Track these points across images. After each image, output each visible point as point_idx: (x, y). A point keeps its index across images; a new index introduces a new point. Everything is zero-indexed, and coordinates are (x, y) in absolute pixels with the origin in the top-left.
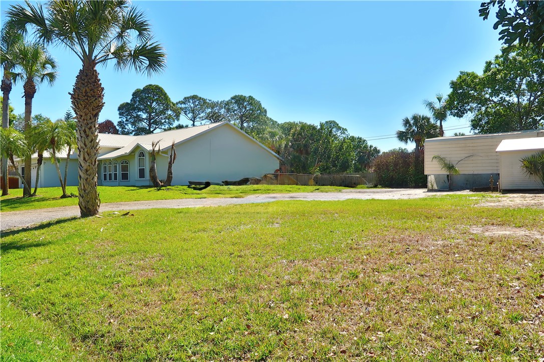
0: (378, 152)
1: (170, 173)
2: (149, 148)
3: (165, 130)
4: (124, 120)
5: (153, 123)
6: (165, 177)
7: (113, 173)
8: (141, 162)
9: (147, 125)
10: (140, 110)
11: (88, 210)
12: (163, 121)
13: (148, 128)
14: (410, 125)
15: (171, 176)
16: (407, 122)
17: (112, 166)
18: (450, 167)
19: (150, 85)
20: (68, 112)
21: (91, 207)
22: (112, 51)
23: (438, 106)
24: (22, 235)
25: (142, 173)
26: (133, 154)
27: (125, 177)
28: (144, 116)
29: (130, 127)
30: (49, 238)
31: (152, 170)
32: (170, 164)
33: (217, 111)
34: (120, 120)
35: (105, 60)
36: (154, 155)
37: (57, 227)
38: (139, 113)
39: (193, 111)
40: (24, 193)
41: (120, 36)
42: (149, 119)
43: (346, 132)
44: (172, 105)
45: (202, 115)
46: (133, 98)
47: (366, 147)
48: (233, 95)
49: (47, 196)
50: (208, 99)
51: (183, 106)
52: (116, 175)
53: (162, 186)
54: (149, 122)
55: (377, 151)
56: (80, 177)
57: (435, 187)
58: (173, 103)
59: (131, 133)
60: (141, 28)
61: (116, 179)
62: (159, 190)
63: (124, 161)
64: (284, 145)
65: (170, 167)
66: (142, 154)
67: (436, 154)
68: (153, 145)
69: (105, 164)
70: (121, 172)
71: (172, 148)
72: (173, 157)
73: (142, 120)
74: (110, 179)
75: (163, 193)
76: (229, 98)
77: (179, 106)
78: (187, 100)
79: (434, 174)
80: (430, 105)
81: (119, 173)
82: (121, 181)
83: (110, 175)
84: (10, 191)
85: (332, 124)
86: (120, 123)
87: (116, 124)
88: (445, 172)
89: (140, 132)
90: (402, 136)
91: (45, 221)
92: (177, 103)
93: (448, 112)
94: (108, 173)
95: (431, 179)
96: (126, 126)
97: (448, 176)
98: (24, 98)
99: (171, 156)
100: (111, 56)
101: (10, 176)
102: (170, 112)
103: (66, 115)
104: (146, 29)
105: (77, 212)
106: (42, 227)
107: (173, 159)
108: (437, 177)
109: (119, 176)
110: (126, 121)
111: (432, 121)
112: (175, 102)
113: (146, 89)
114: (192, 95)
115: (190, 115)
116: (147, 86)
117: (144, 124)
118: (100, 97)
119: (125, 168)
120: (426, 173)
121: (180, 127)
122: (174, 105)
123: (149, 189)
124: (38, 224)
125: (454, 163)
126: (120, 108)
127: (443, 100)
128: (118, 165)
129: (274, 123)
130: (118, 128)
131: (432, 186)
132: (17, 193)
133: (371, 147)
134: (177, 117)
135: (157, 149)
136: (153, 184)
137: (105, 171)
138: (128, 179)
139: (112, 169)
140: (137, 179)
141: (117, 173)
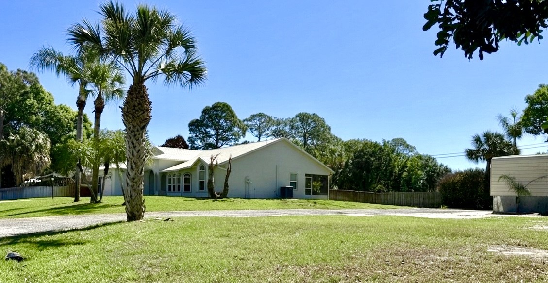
0: (450, 171)
1: (226, 185)
2: (208, 162)
3: (231, 145)
4: (194, 136)
5: (220, 139)
6: (222, 190)
7: (176, 184)
8: (202, 175)
9: (215, 141)
10: (208, 127)
11: (134, 215)
12: (230, 137)
13: (216, 144)
14: (481, 142)
15: (227, 188)
16: (477, 140)
17: (176, 178)
18: (520, 188)
19: (219, 103)
21: (136, 213)
22: (162, 67)
23: (512, 122)
24: (69, 234)
25: (202, 185)
26: (195, 167)
27: (187, 188)
28: (212, 132)
29: (199, 143)
30: (90, 238)
31: (210, 182)
32: (227, 176)
33: (282, 129)
34: (190, 136)
35: (156, 75)
36: (212, 167)
37: (102, 229)
38: (207, 130)
39: (259, 128)
40: (92, 200)
41: (168, 52)
42: (217, 135)
43: (415, 150)
44: (238, 123)
45: (268, 132)
46: (202, 115)
47: (435, 165)
48: (297, 113)
49: (112, 203)
50: (273, 116)
51: (250, 123)
52: (179, 186)
53: (218, 198)
54: (217, 138)
55: (447, 170)
56: (128, 184)
57: (501, 209)
58: (239, 120)
59: (200, 148)
60: (188, 45)
61: (179, 190)
62: (214, 201)
63: (187, 173)
64: (344, 163)
65: (226, 180)
66: (203, 168)
67: (504, 173)
68: (211, 159)
69: (170, 176)
70: (184, 184)
71: (229, 162)
73: (210, 137)
74: (174, 190)
75: (218, 204)
76: (294, 116)
77: (245, 123)
78: (253, 117)
79: (501, 194)
80: (504, 121)
82: (184, 192)
83: (174, 186)
84: (80, 198)
85: (400, 142)
86: (190, 139)
87: (186, 139)
88: (514, 193)
89: (208, 146)
90: (472, 155)
91: (94, 224)
92: (244, 121)
93: (523, 130)
94: (172, 185)
95: (497, 200)
96: (196, 142)
97: (517, 198)
98: (94, 112)
100: (160, 71)
101: (83, 185)
102: (236, 129)
104: (193, 46)
105: (124, 217)
106: (89, 228)
108: (504, 199)
109: (182, 188)
110: (196, 136)
111: (506, 139)
112: (242, 120)
113: (214, 106)
114: (258, 113)
115: (256, 133)
116: (216, 103)
117: (212, 140)
118: (147, 110)
119: (187, 180)
120: (492, 194)
121: (245, 143)
122: (240, 122)
123: (206, 200)
124: (87, 226)
125: (524, 184)
126: (191, 125)
127: (518, 116)
128: (181, 177)
129: (337, 140)
130: (188, 143)
131: (498, 208)
132: (86, 200)
133: (441, 165)
134: (244, 134)
135: (215, 162)
136: (210, 196)
137: (170, 183)
138: (189, 191)
139: (176, 181)
140: (197, 191)
141: (181, 184)
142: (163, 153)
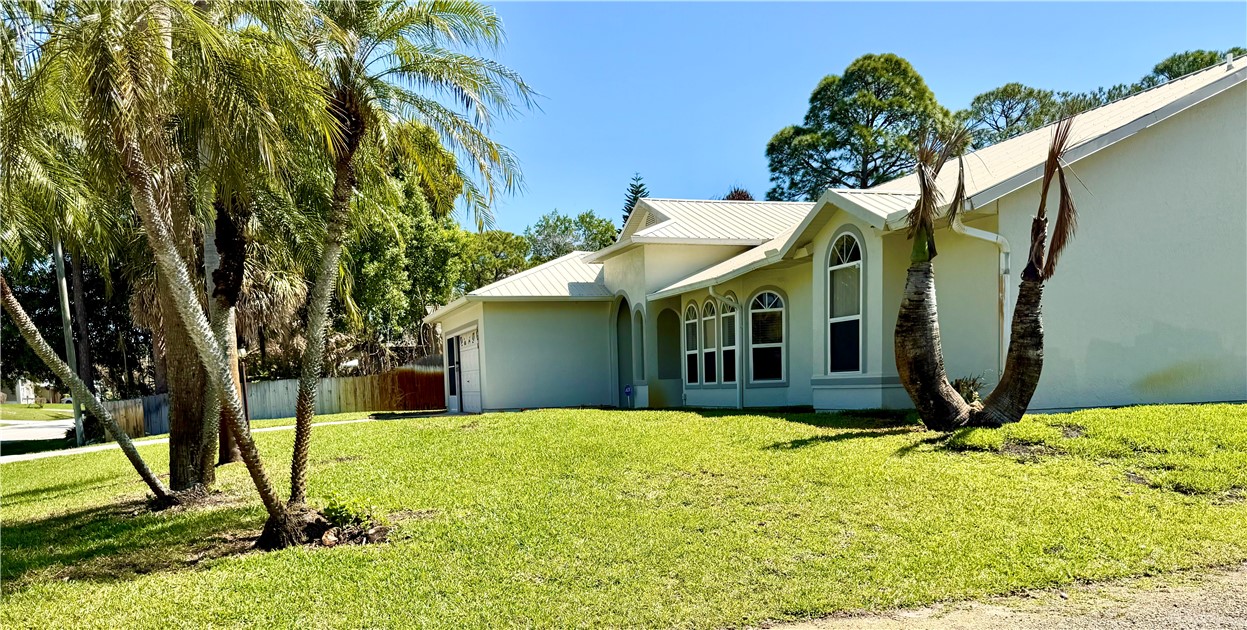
1: (1027, 334)
4: (786, 186)
6: (991, 359)
7: (719, 349)
8: (842, 289)
15: (1032, 353)
17: (716, 320)
20: (634, 183)
25: (845, 345)
26: (803, 253)
27: (768, 365)
28: (846, 166)
31: (912, 321)
32: (1034, 276)
44: (940, 116)
52: (729, 356)
58: (941, 109)
61: (730, 375)
63: (764, 291)
65: (1029, 299)
69: (691, 313)
70: (752, 346)
72: (1049, 231)
74: (710, 376)
78: (983, 103)
81: (744, 347)
82: (750, 387)
83: (710, 357)
86: (773, 194)
94: (701, 351)
99: (1038, 227)
103: (629, 194)
107: (1047, 244)
109: (744, 364)
110: (792, 187)
113: (853, 73)
114: (1002, 86)
116: (858, 61)
119: (766, 327)
126: (774, 147)
128: (737, 314)
137: (692, 345)
138: (780, 377)
139: (718, 332)
140: (818, 375)
141: (736, 348)
142: (667, 219)
